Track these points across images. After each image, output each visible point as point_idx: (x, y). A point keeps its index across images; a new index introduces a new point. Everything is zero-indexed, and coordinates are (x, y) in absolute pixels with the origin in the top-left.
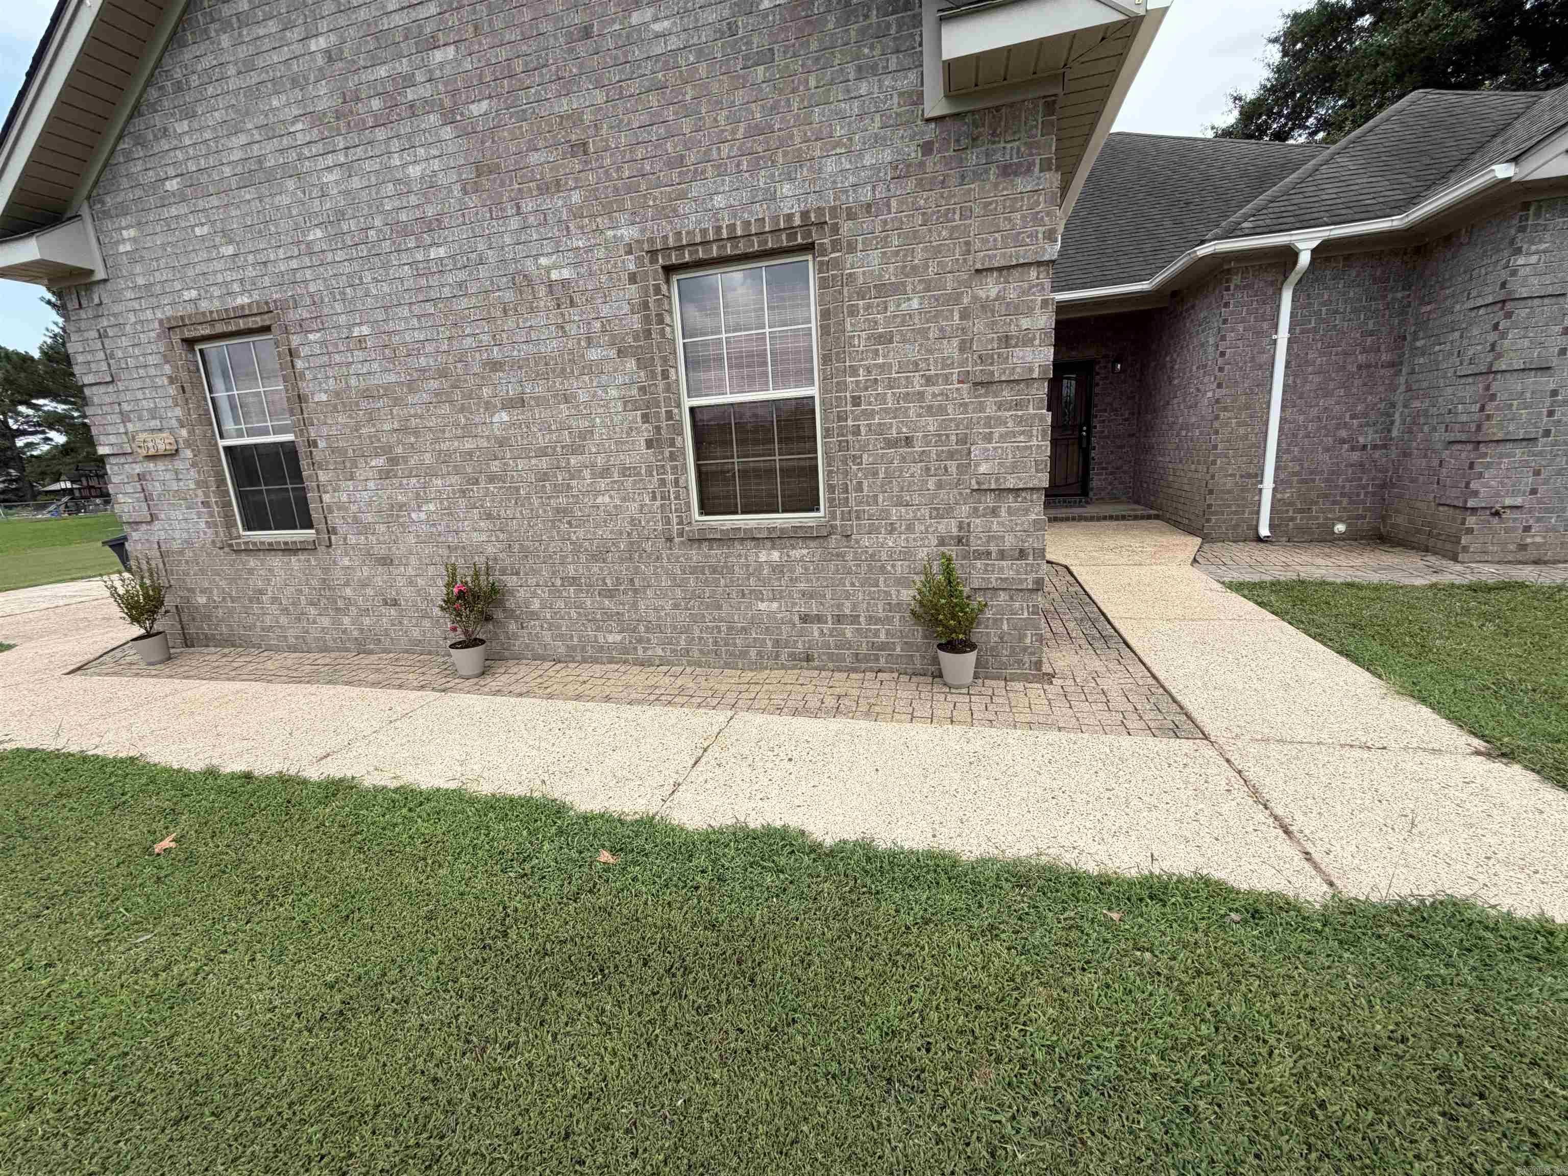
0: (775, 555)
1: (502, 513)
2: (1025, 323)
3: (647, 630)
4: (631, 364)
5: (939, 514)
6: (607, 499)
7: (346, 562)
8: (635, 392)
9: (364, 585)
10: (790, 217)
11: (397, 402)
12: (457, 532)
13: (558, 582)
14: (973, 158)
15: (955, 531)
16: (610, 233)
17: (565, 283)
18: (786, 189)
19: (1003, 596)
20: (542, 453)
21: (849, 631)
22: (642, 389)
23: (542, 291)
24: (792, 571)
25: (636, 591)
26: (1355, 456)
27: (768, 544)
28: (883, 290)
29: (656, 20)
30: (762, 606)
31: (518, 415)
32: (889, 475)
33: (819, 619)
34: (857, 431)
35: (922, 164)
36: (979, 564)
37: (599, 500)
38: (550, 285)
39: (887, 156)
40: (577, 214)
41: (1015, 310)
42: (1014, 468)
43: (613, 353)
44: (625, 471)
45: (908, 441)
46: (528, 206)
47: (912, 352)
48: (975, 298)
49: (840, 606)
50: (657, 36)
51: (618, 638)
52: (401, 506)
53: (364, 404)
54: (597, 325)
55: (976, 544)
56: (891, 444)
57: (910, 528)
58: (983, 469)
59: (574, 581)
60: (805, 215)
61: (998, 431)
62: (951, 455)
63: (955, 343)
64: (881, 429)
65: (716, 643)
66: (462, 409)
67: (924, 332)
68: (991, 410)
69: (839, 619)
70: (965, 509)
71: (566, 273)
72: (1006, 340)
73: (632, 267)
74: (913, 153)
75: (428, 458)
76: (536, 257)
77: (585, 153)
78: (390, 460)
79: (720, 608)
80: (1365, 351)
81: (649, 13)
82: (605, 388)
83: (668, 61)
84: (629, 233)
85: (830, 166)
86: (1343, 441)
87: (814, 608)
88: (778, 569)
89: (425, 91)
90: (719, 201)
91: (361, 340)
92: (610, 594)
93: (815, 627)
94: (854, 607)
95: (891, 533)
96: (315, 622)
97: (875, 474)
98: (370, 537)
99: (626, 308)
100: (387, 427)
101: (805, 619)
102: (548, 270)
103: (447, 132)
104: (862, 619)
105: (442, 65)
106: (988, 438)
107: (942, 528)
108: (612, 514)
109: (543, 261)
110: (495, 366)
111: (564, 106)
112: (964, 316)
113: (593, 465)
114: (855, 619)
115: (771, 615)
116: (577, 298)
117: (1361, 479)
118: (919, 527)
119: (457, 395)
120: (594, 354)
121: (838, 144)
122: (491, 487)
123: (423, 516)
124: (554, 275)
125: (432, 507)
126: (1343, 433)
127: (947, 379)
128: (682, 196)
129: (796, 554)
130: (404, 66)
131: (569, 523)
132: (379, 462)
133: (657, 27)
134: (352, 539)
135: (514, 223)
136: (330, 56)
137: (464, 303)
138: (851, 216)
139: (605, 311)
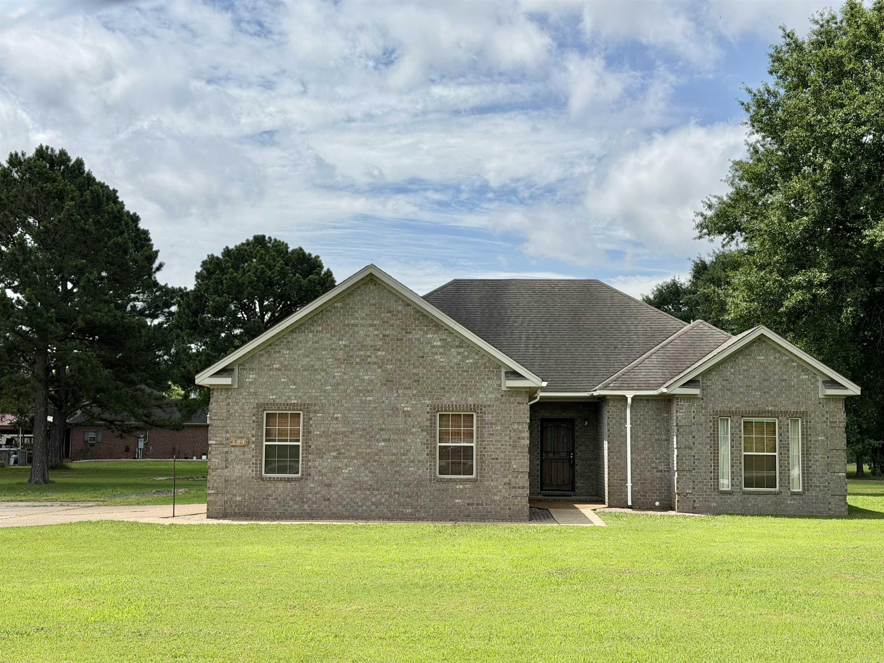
0: (461, 486)
1: (377, 471)
2: (523, 435)
3: (420, 508)
4: (425, 433)
5: (505, 477)
6: (413, 469)
7: (312, 485)
8: (425, 441)
9: (317, 493)
10: (470, 405)
11: (345, 436)
12: (359, 477)
13: (393, 493)
14: (512, 399)
15: (508, 481)
16: (423, 401)
17: (408, 411)
18: (470, 398)
19: (519, 498)
20: (393, 454)
21: (480, 507)
22: (427, 440)
23: (401, 413)
24: (466, 491)
25: (418, 496)
26: (659, 474)
27: (459, 483)
28: (491, 424)
29: (441, 358)
30: (457, 501)
31: (387, 443)
32: (492, 466)
33: (472, 504)
34: (484, 455)
35: (501, 399)
36: (514, 490)
37: (410, 469)
38: (403, 412)
39: (494, 396)
40: (414, 395)
41: (521, 431)
42: (521, 467)
43: (420, 430)
44: (419, 461)
45: (497, 459)
46: (400, 391)
47: (498, 438)
48: (512, 428)
49: (478, 501)
50: (441, 362)
51: (411, 510)
52: (339, 468)
53: (333, 436)
54: (416, 423)
55: (513, 484)
56: (493, 459)
57: (497, 480)
58: (514, 466)
59: (398, 493)
60: (474, 405)
61: (518, 458)
62: (507, 463)
63: (508, 437)
64: (491, 455)
65: (441, 512)
66: (369, 440)
67: (501, 434)
68: (516, 453)
69: (478, 505)
70: (510, 476)
71: (409, 409)
72: (519, 438)
73: (428, 410)
74: (499, 396)
75: (353, 454)
76: (401, 404)
77: (419, 382)
78: (339, 454)
79: (444, 501)
80: (657, 434)
81: (439, 357)
82: (416, 439)
83: (442, 367)
84: (428, 402)
85: (481, 396)
86: (654, 468)
87: (471, 501)
88: (461, 490)
89: (375, 360)
90: (453, 399)
91: (337, 418)
92: (410, 497)
93: (471, 507)
94: (482, 501)
95: (492, 481)
96: (291, 507)
97: (489, 466)
98: (324, 477)
99: (425, 420)
100: (340, 443)
101: (468, 504)
102: (404, 407)
103: (379, 370)
104: (484, 504)
105: (380, 356)
106: (515, 459)
107: (505, 481)
108: (414, 473)
109: (403, 405)
110: (383, 430)
111: (415, 371)
112: (510, 431)
113: (410, 459)
114: (482, 505)
115: (458, 503)
116: (411, 415)
117: (662, 484)
118: (499, 480)
119: (368, 437)
120: (414, 430)
121: (483, 392)
122: (374, 464)
123: (347, 471)
124: (405, 409)
125: (351, 469)
126: (654, 465)
127: (506, 445)
128: (444, 396)
129: (467, 486)
130: (369, 353)
131: (399, 476)
132: (335, 454)
133: (441, 360)
134: (316, 478)
135: (395, 395)
136: (345, 346)
137: (375, 412)
138: (485, 407)
139: (419, 420)
